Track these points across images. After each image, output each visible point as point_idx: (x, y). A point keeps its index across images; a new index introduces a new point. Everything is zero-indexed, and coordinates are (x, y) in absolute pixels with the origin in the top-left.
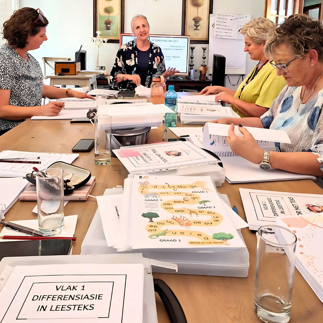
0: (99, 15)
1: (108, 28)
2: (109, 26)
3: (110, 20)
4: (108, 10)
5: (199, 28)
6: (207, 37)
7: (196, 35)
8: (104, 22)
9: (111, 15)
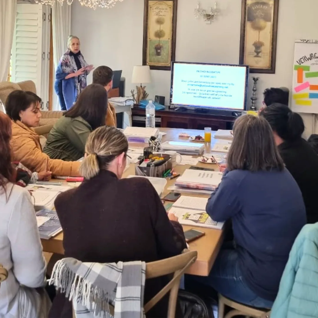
0: (149, 39)
1: (158, 54)
2: (159, 51)
3: (161, 45)
4: (159, 34)
5: (260, 54)
6: (269, 66)
7: (257, 62)
8: (154, 47)
9: (161, 39)
